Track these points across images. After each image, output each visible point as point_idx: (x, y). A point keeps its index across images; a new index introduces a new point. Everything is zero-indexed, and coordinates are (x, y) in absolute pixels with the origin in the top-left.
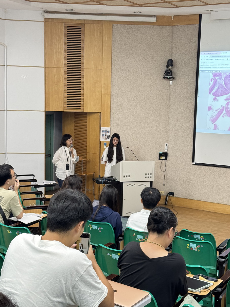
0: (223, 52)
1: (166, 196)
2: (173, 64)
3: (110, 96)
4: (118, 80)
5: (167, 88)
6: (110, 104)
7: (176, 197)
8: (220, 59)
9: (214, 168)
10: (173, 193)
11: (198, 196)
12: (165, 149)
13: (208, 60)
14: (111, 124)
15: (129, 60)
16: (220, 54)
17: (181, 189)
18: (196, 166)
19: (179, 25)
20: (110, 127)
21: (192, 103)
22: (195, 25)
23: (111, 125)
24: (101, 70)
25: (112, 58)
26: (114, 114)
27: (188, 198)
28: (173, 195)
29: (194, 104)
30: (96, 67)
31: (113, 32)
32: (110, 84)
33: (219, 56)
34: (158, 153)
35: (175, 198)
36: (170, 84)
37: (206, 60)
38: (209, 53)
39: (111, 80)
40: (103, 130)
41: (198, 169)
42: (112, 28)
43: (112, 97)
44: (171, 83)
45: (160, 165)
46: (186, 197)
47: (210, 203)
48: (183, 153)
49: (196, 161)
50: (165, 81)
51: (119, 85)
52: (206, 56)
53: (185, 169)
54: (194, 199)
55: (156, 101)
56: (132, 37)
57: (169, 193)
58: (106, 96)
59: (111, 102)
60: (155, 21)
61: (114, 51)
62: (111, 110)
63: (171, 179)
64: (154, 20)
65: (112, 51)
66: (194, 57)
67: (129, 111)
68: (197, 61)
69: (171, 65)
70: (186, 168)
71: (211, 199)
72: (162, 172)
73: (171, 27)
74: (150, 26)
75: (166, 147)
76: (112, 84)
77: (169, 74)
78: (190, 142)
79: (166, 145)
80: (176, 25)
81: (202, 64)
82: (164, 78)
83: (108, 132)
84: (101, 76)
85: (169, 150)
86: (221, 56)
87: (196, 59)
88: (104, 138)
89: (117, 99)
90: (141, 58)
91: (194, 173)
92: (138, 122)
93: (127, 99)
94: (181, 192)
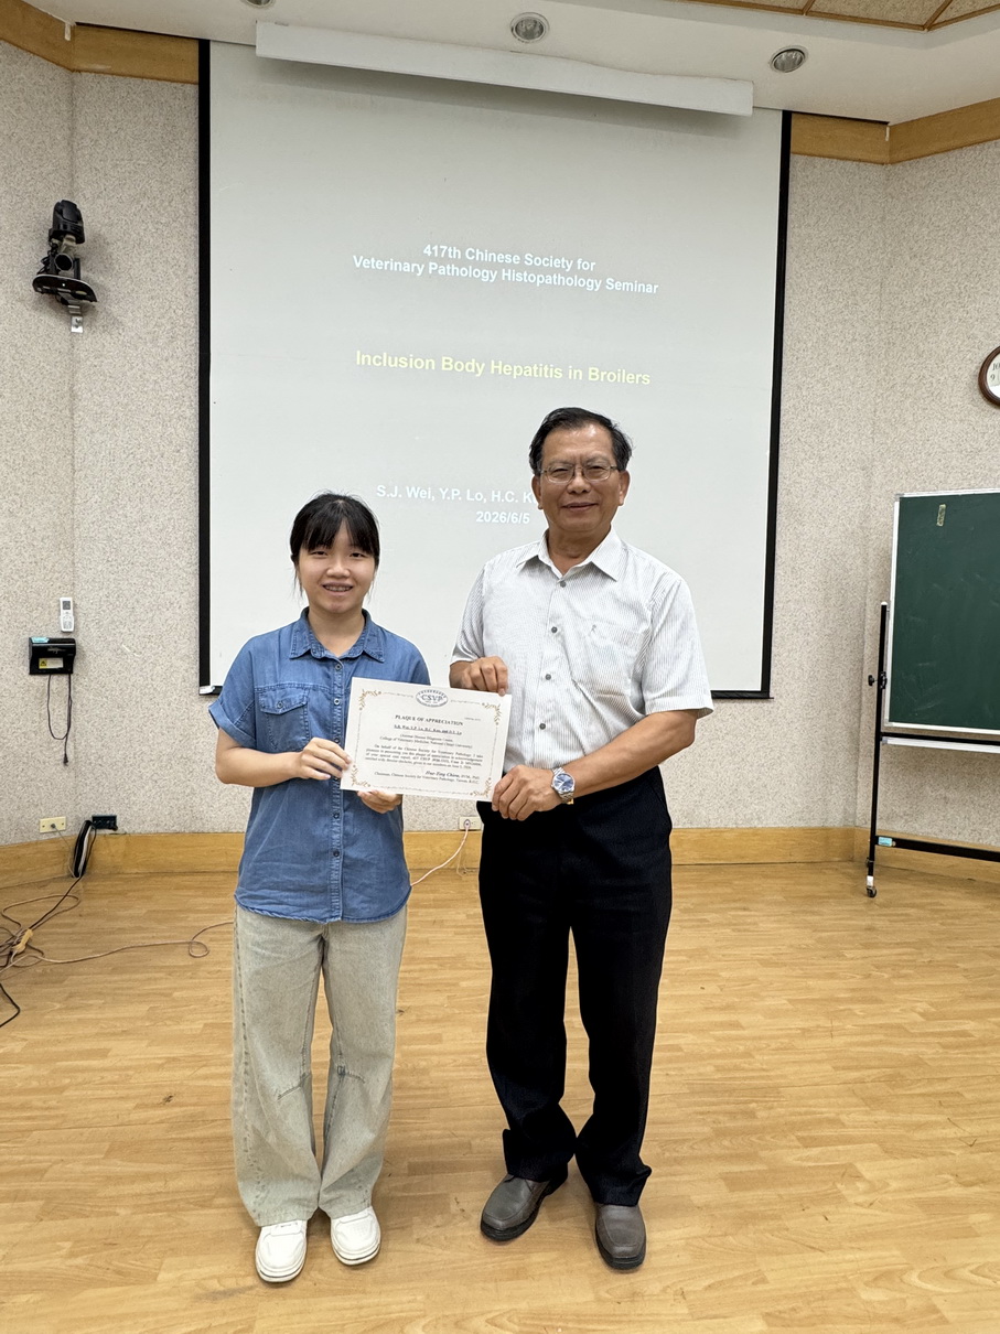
1: (74, 839)
2: (82, 229)
7: (124, 834)
10: (112, 818)
12: (63, 624)
17: (149, 797)
19: (105, 73)
22: (180, 86)
27: (187, 831)
28: (110, 829)
34: (27, 644)
35: (123, 839)
36: (74, 329)
44: (78, 326)
48: (153, 639)
53: (166, 707)
54: (210, 831)
57: (89, 820)
63: (100, 757)
69: (75, 228)
73: (62, 72)
75: (65, 615)
77: (67, 269)
78: (186, 587)
79: (66, 605)
80: (91, 71)
82: (38, 283)
85: (81, 626)
94: (153, 809)
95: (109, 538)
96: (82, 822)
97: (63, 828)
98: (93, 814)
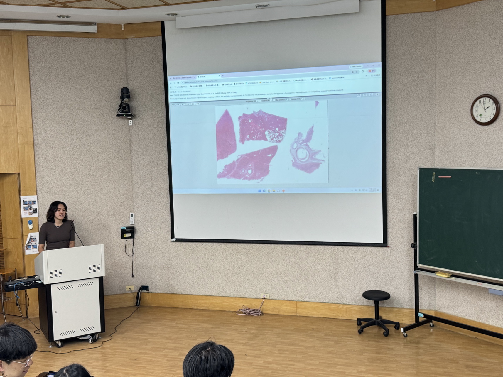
0: (199, 76)
1: (136, 294)
2: (129, 95)
3: (32, 146)
4: (44, 120)
5: (125, 131)
6: (33, 159)
7: (151, 292)
8: (197, 86)
9: (203, 243)
10: (147, 287)
11: (184, 287)
12: (130, 222)
13: (179, 87)
14: (38, 189)
15: (59, 90)
16: (196, 78)
17: (158, 280)
18: (178, 243)
19: (134, 38)
20: (37, 195)
21: (164, 152)
22: (156, 37)
23: (38, 192)
24: (15, 106)
25: (30, 88)
26: (42, 174)
27: (170, 293)
28: (147, 290)
29: (166, 153)
30: (6, 102)
31: (29, 48)
32: (30, 127)
33: (195, 82)
34: (120, 229)
35: (150, 294)
36: (130, 125)
37: (178, 88)
38: (180, 78)
39: (32, 121)
40: (25, 200)
41: (180, 247)
42: (27, 42)
43: (35, 147)
44: (131, 123)
45: (123, 246)
46: (166, 292)
47: (201, 296)
48: (157, 226)
49: (177, 236)
50: (121, 121)
51: (46, 128)
52: (176, 81)
53: (162, 249)
54: (178, 293)
55: (110, 151)
56: (61, 55)
57: (141, 287)
58: (26, 146)
59: (36, 155)
60: (96, 32)
61: (33, 77)
62: (35, 167)
63: (143, 266)
64: (93, 29)
65: (30, 77)
66: (160, 84)
67: (67, 168)
68: (164, 90)
69: (127, 96)
70: (164, 247)
71: (202, 290)
72: (129, 257)
73: (122, 41)
74: (90, 38)
75: (132, 219)
76: (34, 127)
77: (125, 109)
78: (166, 209)
79: (132, 216)
80: (130, 38)
81: (172, 94)
82: (118, 116)
83: (34, 202)
84: (15, 116)
85: (136, 222)
86: (197, 82)
87: (163, 87)
88: (28, 213)
89: (46, 150)
90: (78, 87)
91: (176, 253)
92: (83, 185)
93: (63, 150)
94: (159, 285)
95: (143, 193)
96: (139, 288)
97: (133, 289)
98: (142, 285)
